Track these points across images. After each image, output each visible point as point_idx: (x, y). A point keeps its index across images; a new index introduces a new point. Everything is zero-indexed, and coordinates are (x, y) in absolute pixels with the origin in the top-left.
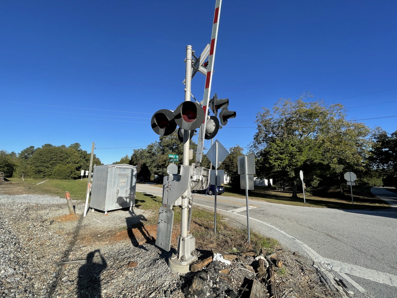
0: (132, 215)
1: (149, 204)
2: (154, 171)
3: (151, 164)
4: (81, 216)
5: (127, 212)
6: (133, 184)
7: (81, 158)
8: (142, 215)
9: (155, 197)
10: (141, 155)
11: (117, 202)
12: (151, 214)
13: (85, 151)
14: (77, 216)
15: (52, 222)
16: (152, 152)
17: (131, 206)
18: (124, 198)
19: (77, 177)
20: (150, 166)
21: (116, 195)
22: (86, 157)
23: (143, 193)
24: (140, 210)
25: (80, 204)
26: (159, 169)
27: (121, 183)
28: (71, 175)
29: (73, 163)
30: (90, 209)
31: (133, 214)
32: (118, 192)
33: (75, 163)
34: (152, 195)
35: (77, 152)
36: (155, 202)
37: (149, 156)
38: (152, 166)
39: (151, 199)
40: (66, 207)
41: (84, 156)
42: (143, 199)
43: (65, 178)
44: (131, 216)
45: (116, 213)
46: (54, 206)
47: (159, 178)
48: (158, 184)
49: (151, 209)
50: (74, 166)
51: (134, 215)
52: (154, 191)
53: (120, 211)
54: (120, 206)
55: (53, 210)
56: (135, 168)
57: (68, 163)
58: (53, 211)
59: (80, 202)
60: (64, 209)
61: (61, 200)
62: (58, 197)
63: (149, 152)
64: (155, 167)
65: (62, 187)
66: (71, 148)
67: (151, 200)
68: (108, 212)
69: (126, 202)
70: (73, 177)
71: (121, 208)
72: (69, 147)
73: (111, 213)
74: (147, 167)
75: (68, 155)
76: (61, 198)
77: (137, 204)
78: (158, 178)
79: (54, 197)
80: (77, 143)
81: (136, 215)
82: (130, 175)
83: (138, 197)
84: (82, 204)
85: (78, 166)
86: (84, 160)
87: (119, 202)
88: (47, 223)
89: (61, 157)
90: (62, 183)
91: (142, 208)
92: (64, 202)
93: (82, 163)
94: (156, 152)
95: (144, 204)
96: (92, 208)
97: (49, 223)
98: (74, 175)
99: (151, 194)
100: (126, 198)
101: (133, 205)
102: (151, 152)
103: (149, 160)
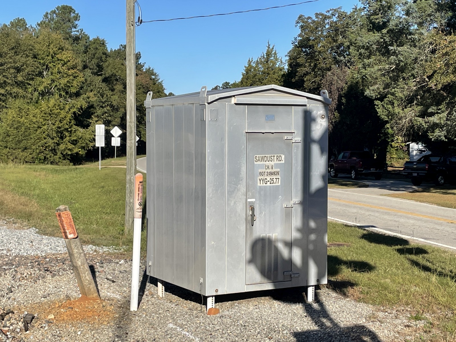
0: (322, 325)
1: (393, 281)
2: (405, 122)
3: (387, 86)
4: (120, 307)
5: (298, 308)
6: (316, 183)
7: (88, 72)
8: (363, 327)
9: (420, 251)
10: (336, 41)
11: (251, 261)
12: (408, 326)
13: (98, 39)
14: (108, 308)
15: (29, 320)
16: (392, 25)
17: (313, 281)
18: (280, 246)
19: (82, 152)
20: (381, 99)
21: (243, 228)
22: (105, 65)
23: (360, 227)
24: (353, 302)
25: (110, 261)
26: (430, 110)
27: (261, 174)
28: (62, 147)
29: (60, 95)
30: (148, 284)
31: (324, 320)
32: (253, 215)
33: (67, 93)
34: (405, 242)
35: (70, 48)
36: (423, 274)
37: (375, 47)
38: (393, 94)
39: (402, 258)
40: (64, 270)
41: (95, 61)
42: (363, 258)
43: (42, 156)
44: (316, 328)
45: (251, 308)
46: (26, 264)
47: (434, 159)
48: (426, 190)
49: (407, 304)
50: (67, 107)
51: (328, 324)
52: (412, 222)
53: (267, 303)
54: (266, 281)
55: (23, 278)
56: (320, 106)
57: (43, 94)
58: (23, 282)
59: (110, 254)
60: (59, 275)
61: (45, 241)
62: (33, 230)
63: (373, 24)
64: (410, 101)
65: (37, 192)
66: (45, 32)
67: (402, 265)
68: (220, 299)
69: (290, 262)
70: (70, 153)
71: (269, 286)
72: (39, 25)
73: (232, 307)
74: (370, 101)
75: (42, 61)
76: (44, 237)
77: (339, 278)
78: (426, 157)
79: (19, 228)
80: (64, 8)
81: (335, 325)
82: (298, 138)
83: (339, 245)
84: (117, 260)
85: (82, 108)
86: (100, 78)
87: (259, 261)
88: (15, 322)
89: (18, 70)
90: (36, 177)
91: (362, 296)
92: (53, 252)
93: (91, 94)
94: (410, 19)
95: (369, 279)
96: (154, 281)
97: (20, 323)
98: (70, 146)
99: (399, 235)
100: (289, 245)
101: (318, 281)
102: (385, 25)
103: (376, 68)
